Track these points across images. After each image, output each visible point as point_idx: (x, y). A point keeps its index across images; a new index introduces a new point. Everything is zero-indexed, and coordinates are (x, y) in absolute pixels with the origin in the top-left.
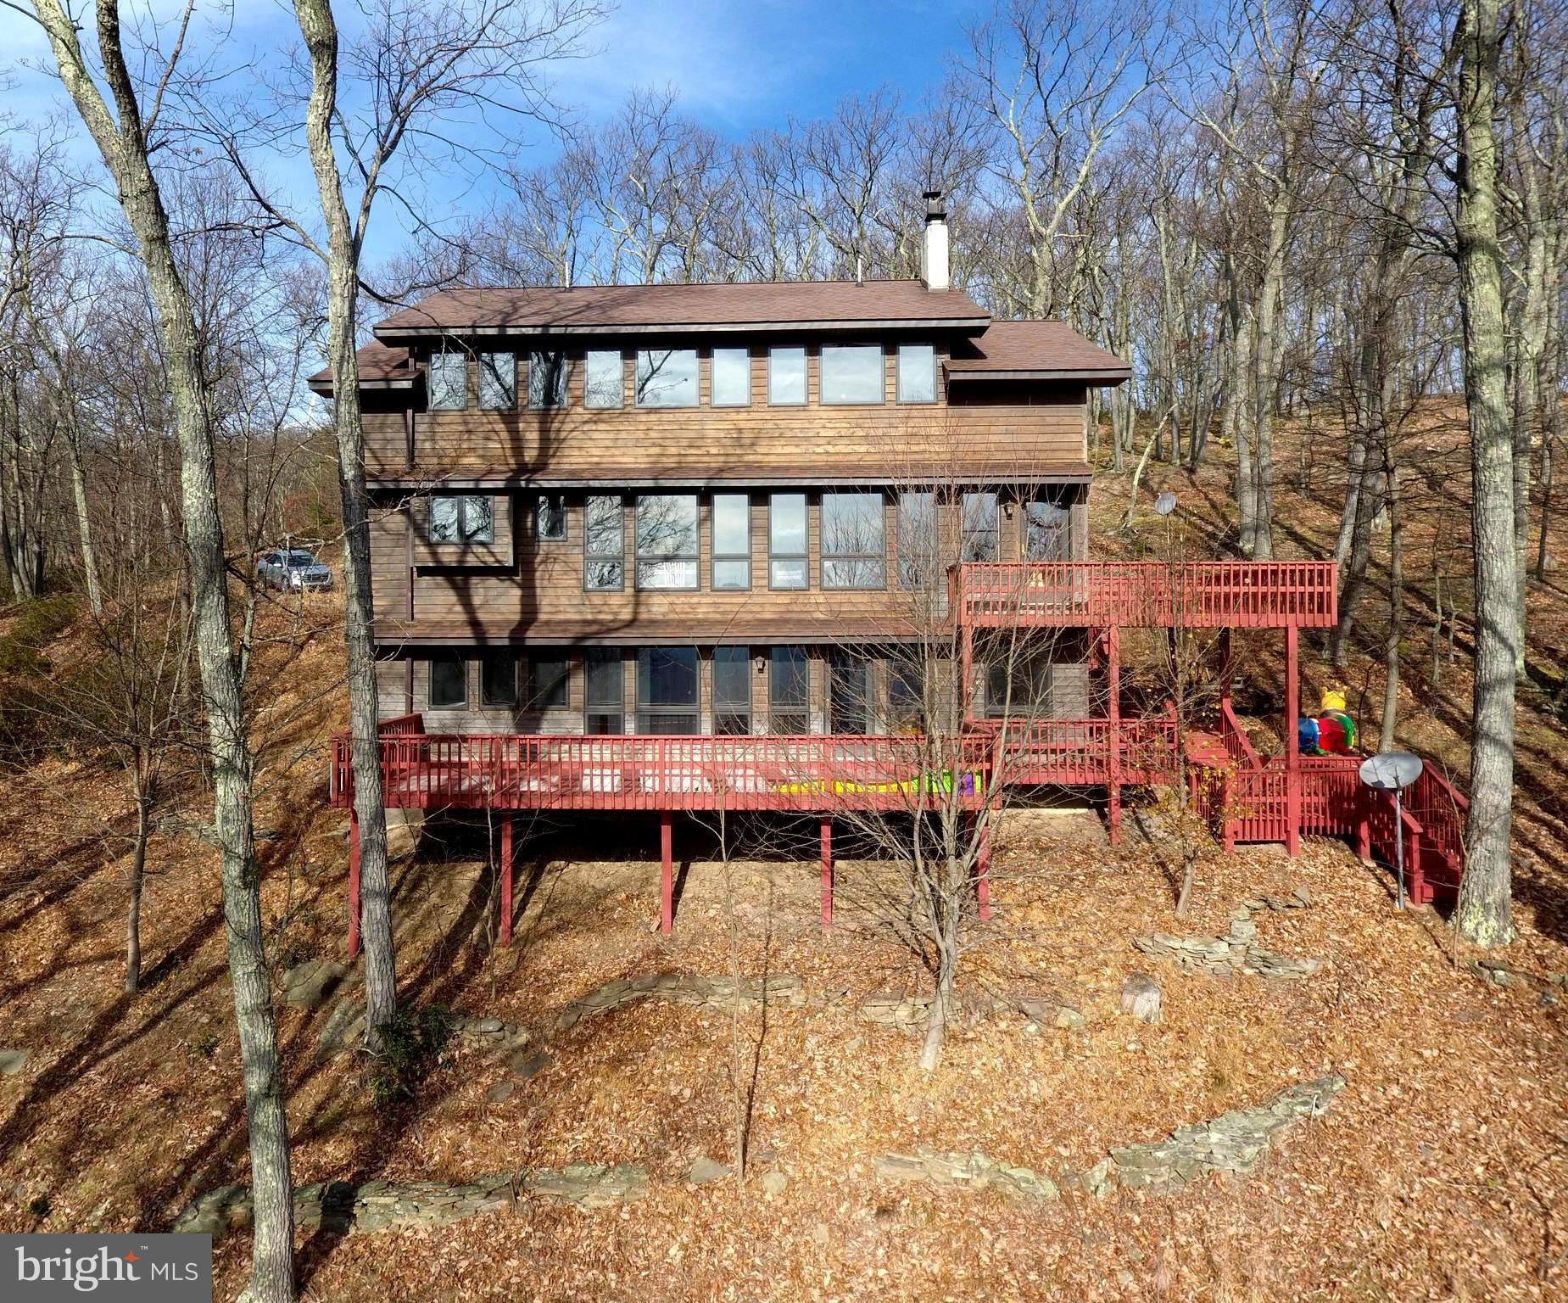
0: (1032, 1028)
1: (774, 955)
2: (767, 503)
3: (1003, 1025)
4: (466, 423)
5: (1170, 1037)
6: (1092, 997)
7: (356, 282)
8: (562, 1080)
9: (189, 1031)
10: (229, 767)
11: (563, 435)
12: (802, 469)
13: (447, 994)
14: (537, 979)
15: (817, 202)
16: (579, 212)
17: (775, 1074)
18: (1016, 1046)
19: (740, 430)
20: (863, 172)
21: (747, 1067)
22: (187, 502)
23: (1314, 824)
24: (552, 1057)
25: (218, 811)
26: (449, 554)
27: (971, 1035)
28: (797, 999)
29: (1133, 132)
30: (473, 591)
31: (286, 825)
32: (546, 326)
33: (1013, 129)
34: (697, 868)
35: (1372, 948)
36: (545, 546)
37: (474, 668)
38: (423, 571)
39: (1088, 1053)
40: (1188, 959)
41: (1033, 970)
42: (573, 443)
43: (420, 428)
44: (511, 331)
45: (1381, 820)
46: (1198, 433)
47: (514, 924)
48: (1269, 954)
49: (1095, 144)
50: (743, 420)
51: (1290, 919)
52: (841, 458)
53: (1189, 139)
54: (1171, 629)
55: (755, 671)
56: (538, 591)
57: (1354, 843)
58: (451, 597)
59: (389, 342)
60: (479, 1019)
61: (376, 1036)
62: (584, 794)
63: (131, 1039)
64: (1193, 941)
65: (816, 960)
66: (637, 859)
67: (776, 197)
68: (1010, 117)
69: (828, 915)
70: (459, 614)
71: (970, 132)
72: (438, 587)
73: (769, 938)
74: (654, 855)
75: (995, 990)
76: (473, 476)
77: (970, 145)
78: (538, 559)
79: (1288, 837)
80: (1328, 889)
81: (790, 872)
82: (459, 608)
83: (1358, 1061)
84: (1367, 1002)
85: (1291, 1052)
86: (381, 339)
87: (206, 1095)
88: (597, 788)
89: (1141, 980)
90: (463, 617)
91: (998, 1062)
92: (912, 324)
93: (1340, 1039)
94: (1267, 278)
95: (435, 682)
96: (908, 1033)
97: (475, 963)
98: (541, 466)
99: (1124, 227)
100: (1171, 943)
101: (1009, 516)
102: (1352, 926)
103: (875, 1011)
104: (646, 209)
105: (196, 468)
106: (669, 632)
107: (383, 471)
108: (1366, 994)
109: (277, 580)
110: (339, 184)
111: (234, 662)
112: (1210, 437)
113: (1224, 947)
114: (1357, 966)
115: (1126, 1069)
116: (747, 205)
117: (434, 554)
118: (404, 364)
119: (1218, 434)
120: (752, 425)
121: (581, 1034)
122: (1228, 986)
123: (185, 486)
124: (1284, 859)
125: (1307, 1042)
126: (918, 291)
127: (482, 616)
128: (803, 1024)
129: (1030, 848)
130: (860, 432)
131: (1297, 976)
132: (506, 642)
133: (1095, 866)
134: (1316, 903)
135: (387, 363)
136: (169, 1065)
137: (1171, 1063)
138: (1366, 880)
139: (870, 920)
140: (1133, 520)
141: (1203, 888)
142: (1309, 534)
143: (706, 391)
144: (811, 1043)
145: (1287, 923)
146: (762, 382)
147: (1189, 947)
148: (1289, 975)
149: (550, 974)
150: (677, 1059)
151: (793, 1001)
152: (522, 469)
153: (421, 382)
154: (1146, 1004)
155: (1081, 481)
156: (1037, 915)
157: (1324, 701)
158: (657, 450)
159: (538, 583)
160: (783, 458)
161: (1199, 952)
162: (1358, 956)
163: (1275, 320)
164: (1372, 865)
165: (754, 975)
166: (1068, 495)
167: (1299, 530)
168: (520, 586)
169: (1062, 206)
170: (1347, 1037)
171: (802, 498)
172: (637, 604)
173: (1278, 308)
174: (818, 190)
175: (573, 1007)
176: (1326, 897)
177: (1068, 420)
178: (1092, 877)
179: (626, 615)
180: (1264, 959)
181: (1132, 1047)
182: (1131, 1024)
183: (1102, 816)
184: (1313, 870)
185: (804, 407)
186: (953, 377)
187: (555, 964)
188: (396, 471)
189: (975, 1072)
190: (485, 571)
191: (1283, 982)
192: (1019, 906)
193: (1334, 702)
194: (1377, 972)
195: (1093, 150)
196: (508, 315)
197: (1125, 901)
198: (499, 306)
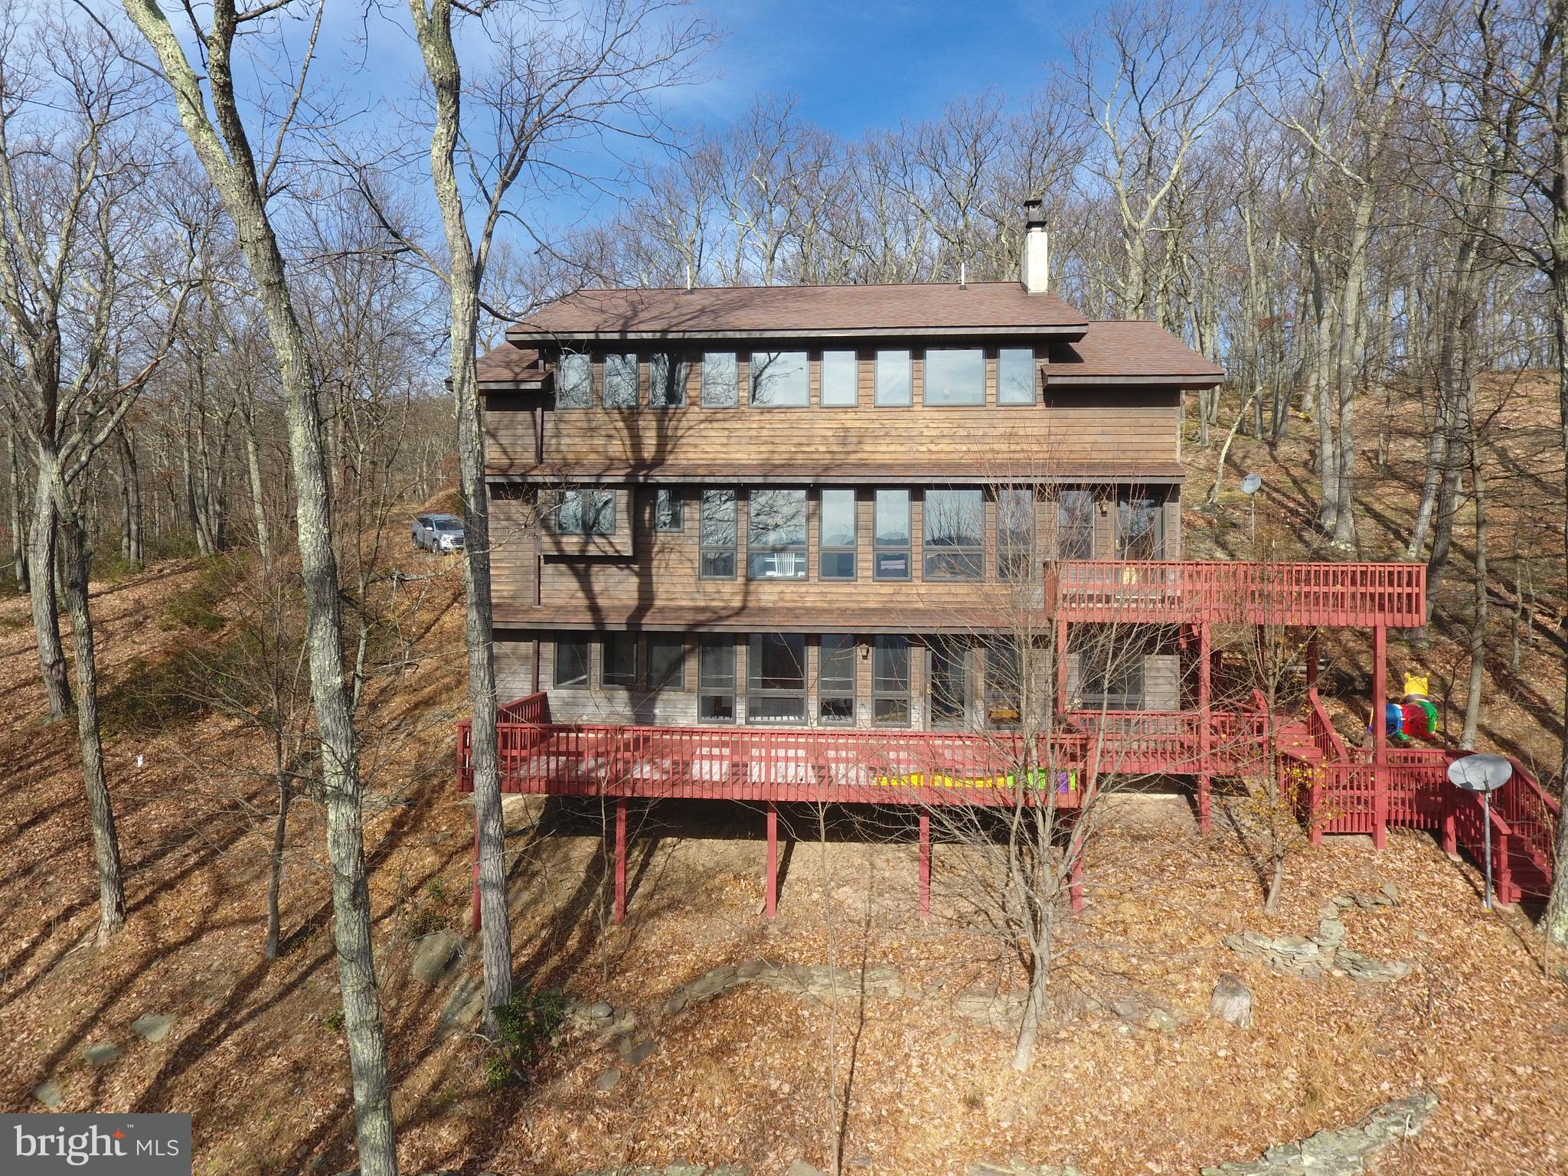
0: (1124, 1029)
1: (873, 944)
2: (873, 498)
3: (1095, 1026)
4: (589, 421)
5: (1260, 1043)
6: (1182, 997)
7: (478, 304)
8: (666, 1069)
9: (320, 1001)
10: (339, 795)
11: (680, 433)
12: (905, 466)
13: (560, 975)
14: (646, 961)
15: (925, 195)
16: (706, 207)
17: (872, 1072)
18: (1108, 1048)
19: (847, 429)
20: (967, 167)
21: (845, 1062)
22: (302, 538)
23: (1400, 818)
24: (658, 1043)
25: (329, 834)
26: (571, 544)
27: (1063, 1034)
28: (895, 991)
29: (1221, 128)
30: (593, 579)
31: (419, 793)
32: (664, 331)
33: (1109, 130)
34: (802, 848)
35: (1461, 950)
36: (661, 537)
37: (596, 649)
38: (549, 559)
39: (1179, 1059)
40: (1278, 959)
41: (1123, 968)
42: (690, 440)
43: (549, 426)
44: (631, 336)
45: (1468, 817)
46: (1280, 408)
47: (627, 903)
48: (1358, 957)
49: (1186, 144)
50: (850, 420)
51: (1378, 917)
52: (942, 456)
53: (1275, 136)
54: (1261, 627)
55: (860, 658)
56: (655, 579)
57: (1440, 837)
58: (571, 584)
59: (520, 345)
60: (590, 1004)
61: (491, 1018)
62: (694, 782)
63: (267, 1006)
64: (1283, 942)
65: (913, 951)
66: (746, 838)
67: (888, 191)
68: (1106, 119)
69: (926, 902)
70: (581, 600)
71: (1069, 132)
72: (562, 574)
73: (868, 924)
74: (761, 834)
75: (1086, 989)
76: (595, 472)
77: (1068, 142)
78: (656, 549)
79: (1375, 830)
80: (1415, 886)
81: (890, 856)
82: (580, 594)
83: (1450, 1076)
84: (1457, 1011)
85: (1382, 1064)
86: (513, 342)
87: (332, 1070)
88: (707, 777)
89: (1231, 983)
90: (584, 602)
91: (1090, 1065)
92: (1013, 331)
93: (1431, 1051)
94: (1351, 273)
95: (559, 662)
96: (1001, 1028)
97: (589, 941)
98: (658, 461)
99: (1210, 215)
100: (1261, 943)
101: (1104, 513)
102: (1440, 926)
103: (969, 1006)
104: (767, 205)
105: (311, 504)
106: (777, 619)
107: (511, 465)
108: (1457, 1002)
109: (428, 543)
110: (461, 213)
111: (347, 689)
112: (1291, 411)
113: (1312, 949)
114: (1447, 970)
115: (1217, 1077)
116: (860, 197)
117: (558, 544)
118: (534, 365)
119: (1297, 408)
120: (857, 424)
121: (686, 1021)
122: (1317, 988)
123: (300, 521)
124: (1370, 852)
125: (1398, 1053)
126: (1018, 294)
127: (602, 602)
128: (901, 1017)
129: (1122, 835)
130: (962, 432)
131: (1386, 980)
132: (624, 628)
133: (1186, 856)
134: (1404, 901)
135: (518, 363)
136: (300, 1037)
137: (1262, 1073)
138: (1453, 877)
139: (966, 907)
140: (1219, 495)
141: (1291, 883)
142: (1388, 513)
143: (817, 392)
144: (909, 1036)
145: (1375, 921)
146: (869, 384)
147: (1279, 948)
148: (1379, 979)
149: (659, 956)
150: (777, 1050)
151: (891, 993)
152: (640, 464)
153: (549, 381)
154: (1237, 1007)
155: (1174, 481)
156: (1129, 910)
157: (1407, 686)
158: (770, 447)
159: (654, 571)
160: (888, 456)
161: (1288, 953)
162: (1448, 959)
163: (1358, 314)
164: (1458, 859)
165: (854, 965)
166: (1160, 493)
167: (1378, 507)
168: (638, 574)
169: (1154, 202)
170: (1438, 1050)
171: (906, 493)
172: (747, 593)
173: (1361, 301)
174: (926, 183)
175: (676, 991)
176: (1414, 894)
177: (1161, 422)
178: (1182, 867)
179: (737, 603)
180: (1353, 962)
181: (1222, 1053)
182: (1222, 1028)
183: (1192, 803)
184: (1399, 864)
185: (908, 408)
186: (1052, 381)
187: (664, 945)
188: (524, 466)
189: (1068, 1075)
190: (605, 560)
191: (1372, 985)
192: (1111, 897)
193: (1416, 688)
194: (1467, 977)
195: (1184, 150)
196: (628, 319)
197: (1213, 896)
198: (621, 311)
